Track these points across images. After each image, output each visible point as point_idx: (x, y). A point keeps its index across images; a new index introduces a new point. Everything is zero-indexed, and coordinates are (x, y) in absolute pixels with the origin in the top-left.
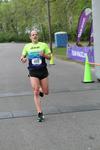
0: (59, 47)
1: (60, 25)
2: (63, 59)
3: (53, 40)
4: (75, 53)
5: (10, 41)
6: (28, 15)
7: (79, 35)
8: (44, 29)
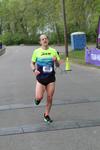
0: (76, 49)
1: (77, 24)
3: (69, 42)
4: (94, 57)
5: (19, 43)
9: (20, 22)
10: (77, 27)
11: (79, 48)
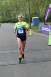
0: (35, 25)
2: (37, 32)
3: (31, 22)
4: (43, 29)
5: (8, 22)
6: (17, 8)
7: (46, 19)
8: (26, 15)
9: (8, 12)
10: (35, 14)
11: (36, 25)
